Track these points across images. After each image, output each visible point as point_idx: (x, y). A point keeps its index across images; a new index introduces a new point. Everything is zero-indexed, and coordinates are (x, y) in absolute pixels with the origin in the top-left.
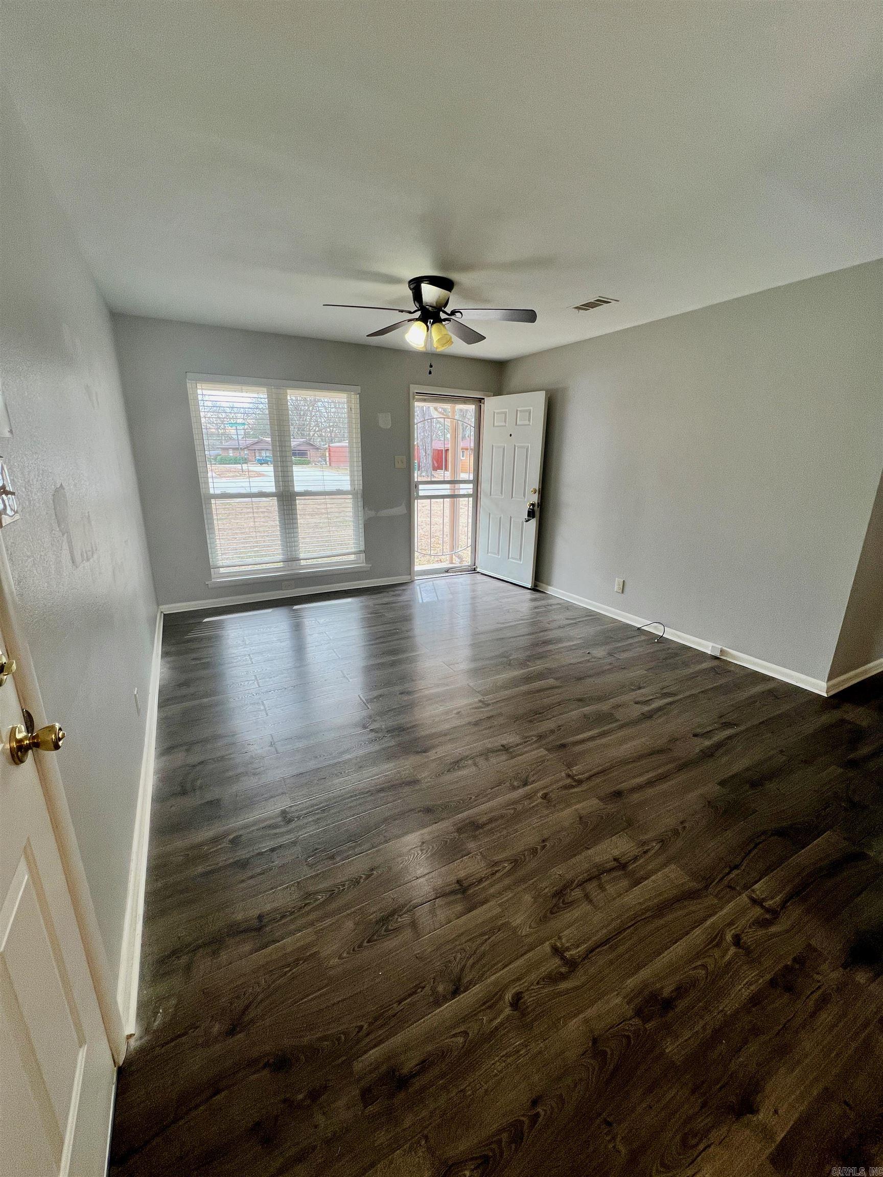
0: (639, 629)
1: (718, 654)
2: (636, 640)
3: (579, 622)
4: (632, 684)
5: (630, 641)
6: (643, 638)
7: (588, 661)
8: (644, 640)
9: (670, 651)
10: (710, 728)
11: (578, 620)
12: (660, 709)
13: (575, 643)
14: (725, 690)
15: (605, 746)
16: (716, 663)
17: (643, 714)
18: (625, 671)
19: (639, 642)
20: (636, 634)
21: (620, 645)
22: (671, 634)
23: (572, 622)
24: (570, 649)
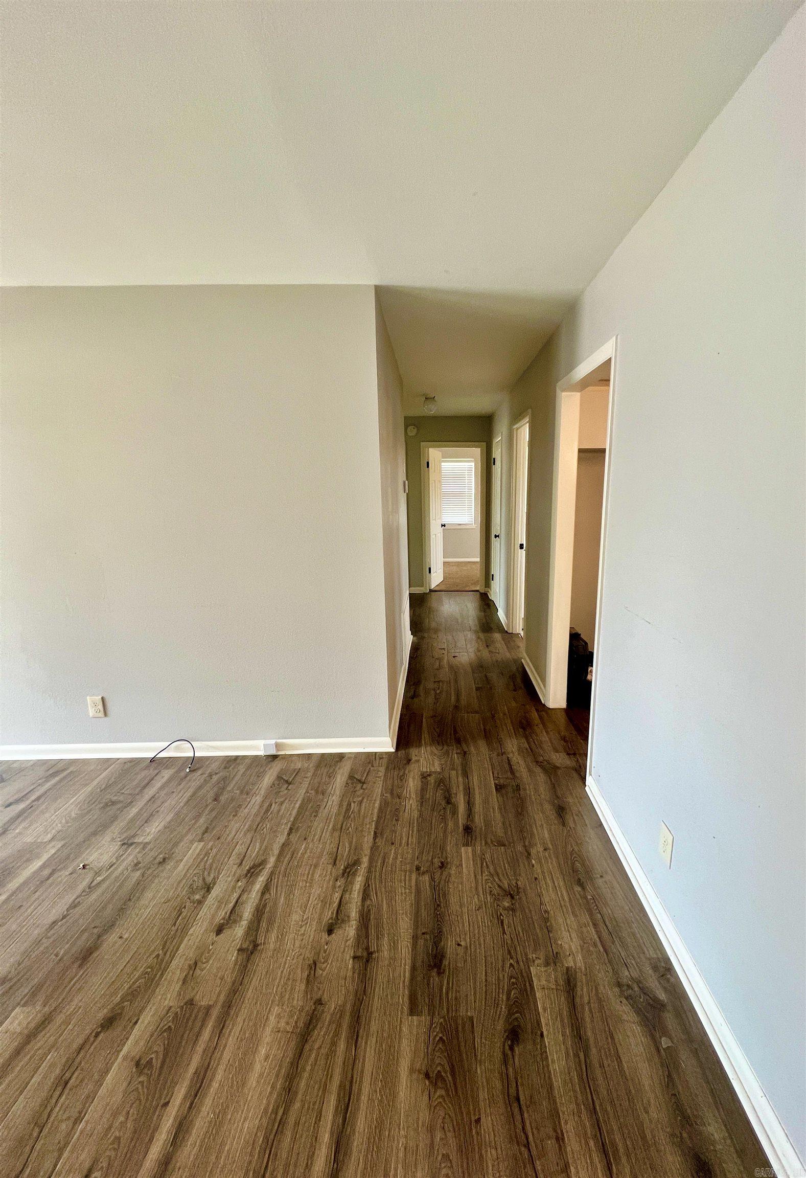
0: (152, 760)
1: (273, 752)
2: (158, 784)
3: (38, 799)
4: (192, 891)
5: (150, 792)
6: (166, 774)
7: (91, 888)
8: (170, 780)
9: (215, 778)
10: (337, 896)
11: (33, 798)
12: (259, 912)
13: (45, 857)
14: (310, 809)
15: (218, 1123)
16: (276, 767)
17: (240, 950)
18: (169, 866)
19: (162, 788)
20: (152, 772)
21: (134, 811)
22: (204, 750)
23: (22, 806)
24: (42, 880)
